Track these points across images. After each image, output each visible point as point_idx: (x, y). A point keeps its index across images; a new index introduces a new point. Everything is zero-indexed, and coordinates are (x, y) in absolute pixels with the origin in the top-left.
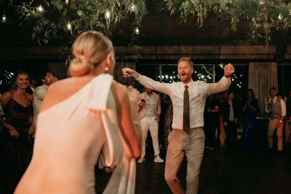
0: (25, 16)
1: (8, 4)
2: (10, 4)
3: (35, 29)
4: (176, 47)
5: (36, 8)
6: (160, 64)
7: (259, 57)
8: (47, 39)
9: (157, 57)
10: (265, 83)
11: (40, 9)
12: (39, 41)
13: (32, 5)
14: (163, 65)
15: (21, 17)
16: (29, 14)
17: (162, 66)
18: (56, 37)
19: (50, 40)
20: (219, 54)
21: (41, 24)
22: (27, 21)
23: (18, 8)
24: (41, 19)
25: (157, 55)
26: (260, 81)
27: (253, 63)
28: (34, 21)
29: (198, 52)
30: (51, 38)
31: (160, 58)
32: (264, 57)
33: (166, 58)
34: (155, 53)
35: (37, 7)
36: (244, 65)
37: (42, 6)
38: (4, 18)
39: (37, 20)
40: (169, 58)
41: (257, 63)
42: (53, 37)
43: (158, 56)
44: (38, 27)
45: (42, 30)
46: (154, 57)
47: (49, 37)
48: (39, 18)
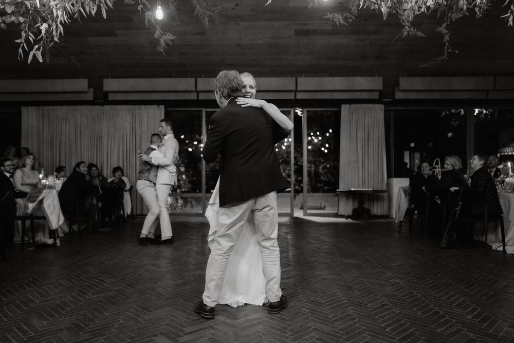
6: (203, 109)
7: (356, 96)
9: (198, 97)
10: (366, 137)
14: (208, 110)
17: (206, 112)
20: (296, 91)
25: (198, 92)
26: (359, 133)
27: (348, 105)
31: (202, 97)
32: (365, 96)
34: (194, 89)
36: (334, 109)
41: (353, 106)
43: (200, 94)
46: (193, 97)
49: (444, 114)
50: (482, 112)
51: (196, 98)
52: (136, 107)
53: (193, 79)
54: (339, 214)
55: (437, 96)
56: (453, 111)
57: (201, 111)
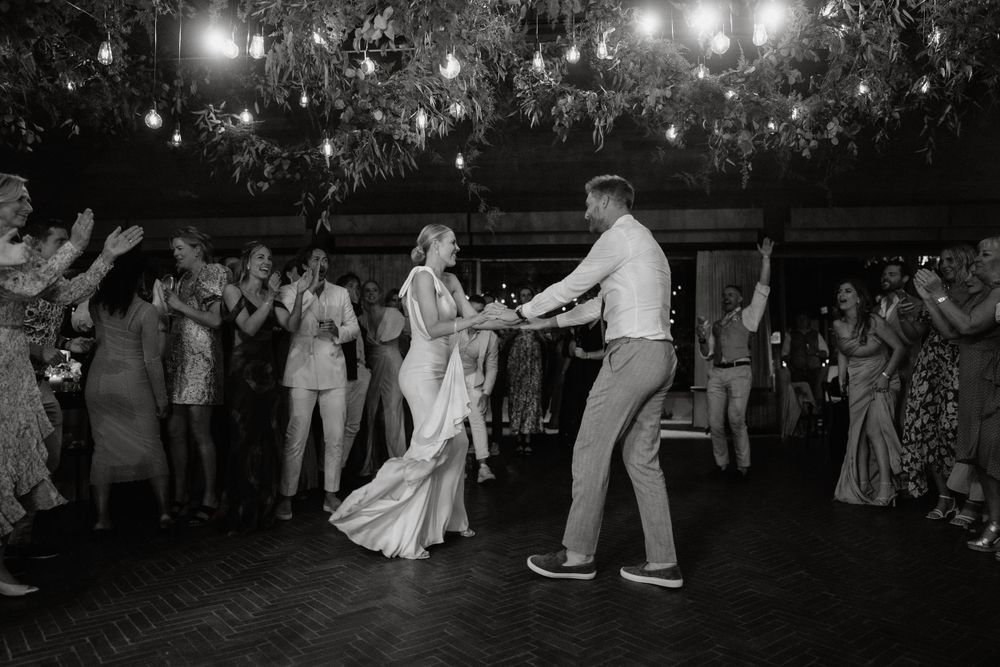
0: (213, 134)
1: (173, 110)
2: (176, 110)
3: (237, 159)
4: (518, 215)
5: (236, 116)
6: (478, 260)
7: (722, 238)
8: (266, 180)
9: (471, 241)
11: (246, 117)
12: (249, 184)
13: (225, 110)
14: (484, 260)
15: (204, 135)
16: (223, 129)
17: (482, 263)
18: (288, 176)
19: (272, 182)
21: (253, 149)
22: (219, 143)
23: (200, 115)
24: (250, 138)
25: (471, 235)
27: (707, 253)
28: (234, 143)
29: (573, 227)
30: (274, 179)
32: (735, 238)
33: (494, 242)
34: (466, 231)
35: (239, 114)
36: (685, 258)
37: (249, 111)
38: (177, 138)
39: (242, 142)
40: (501, 243)
41: (716, 253)
42: (279, 175)
43: (475, 237)
44: (247, 157)
45: (254, 163)
47: (271, 177)
48: (245, 137)
49: (869, 264)
50: (935, 260)
51: (468, 244)
52: (376, 257)
53: (464, 217)
54: (695, 425)
55: (853, 237)
56: (885, 259)
57: (475, 262)
